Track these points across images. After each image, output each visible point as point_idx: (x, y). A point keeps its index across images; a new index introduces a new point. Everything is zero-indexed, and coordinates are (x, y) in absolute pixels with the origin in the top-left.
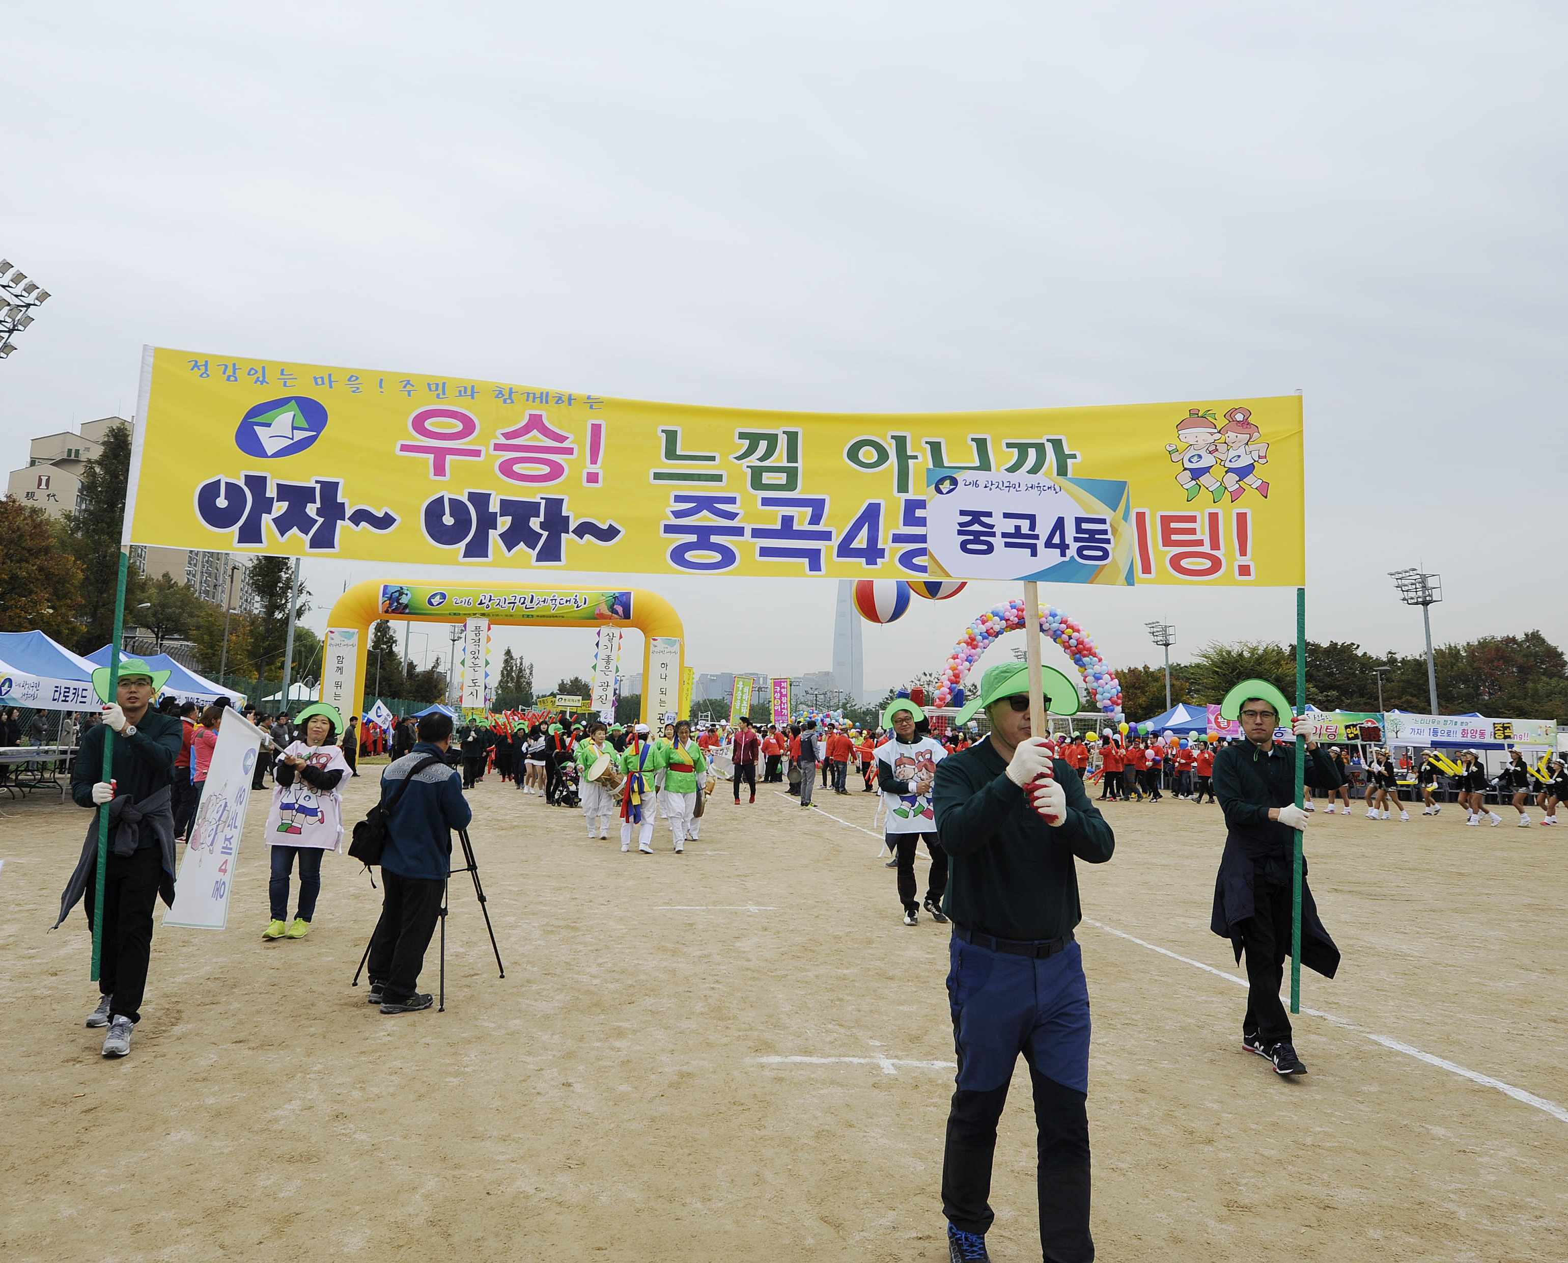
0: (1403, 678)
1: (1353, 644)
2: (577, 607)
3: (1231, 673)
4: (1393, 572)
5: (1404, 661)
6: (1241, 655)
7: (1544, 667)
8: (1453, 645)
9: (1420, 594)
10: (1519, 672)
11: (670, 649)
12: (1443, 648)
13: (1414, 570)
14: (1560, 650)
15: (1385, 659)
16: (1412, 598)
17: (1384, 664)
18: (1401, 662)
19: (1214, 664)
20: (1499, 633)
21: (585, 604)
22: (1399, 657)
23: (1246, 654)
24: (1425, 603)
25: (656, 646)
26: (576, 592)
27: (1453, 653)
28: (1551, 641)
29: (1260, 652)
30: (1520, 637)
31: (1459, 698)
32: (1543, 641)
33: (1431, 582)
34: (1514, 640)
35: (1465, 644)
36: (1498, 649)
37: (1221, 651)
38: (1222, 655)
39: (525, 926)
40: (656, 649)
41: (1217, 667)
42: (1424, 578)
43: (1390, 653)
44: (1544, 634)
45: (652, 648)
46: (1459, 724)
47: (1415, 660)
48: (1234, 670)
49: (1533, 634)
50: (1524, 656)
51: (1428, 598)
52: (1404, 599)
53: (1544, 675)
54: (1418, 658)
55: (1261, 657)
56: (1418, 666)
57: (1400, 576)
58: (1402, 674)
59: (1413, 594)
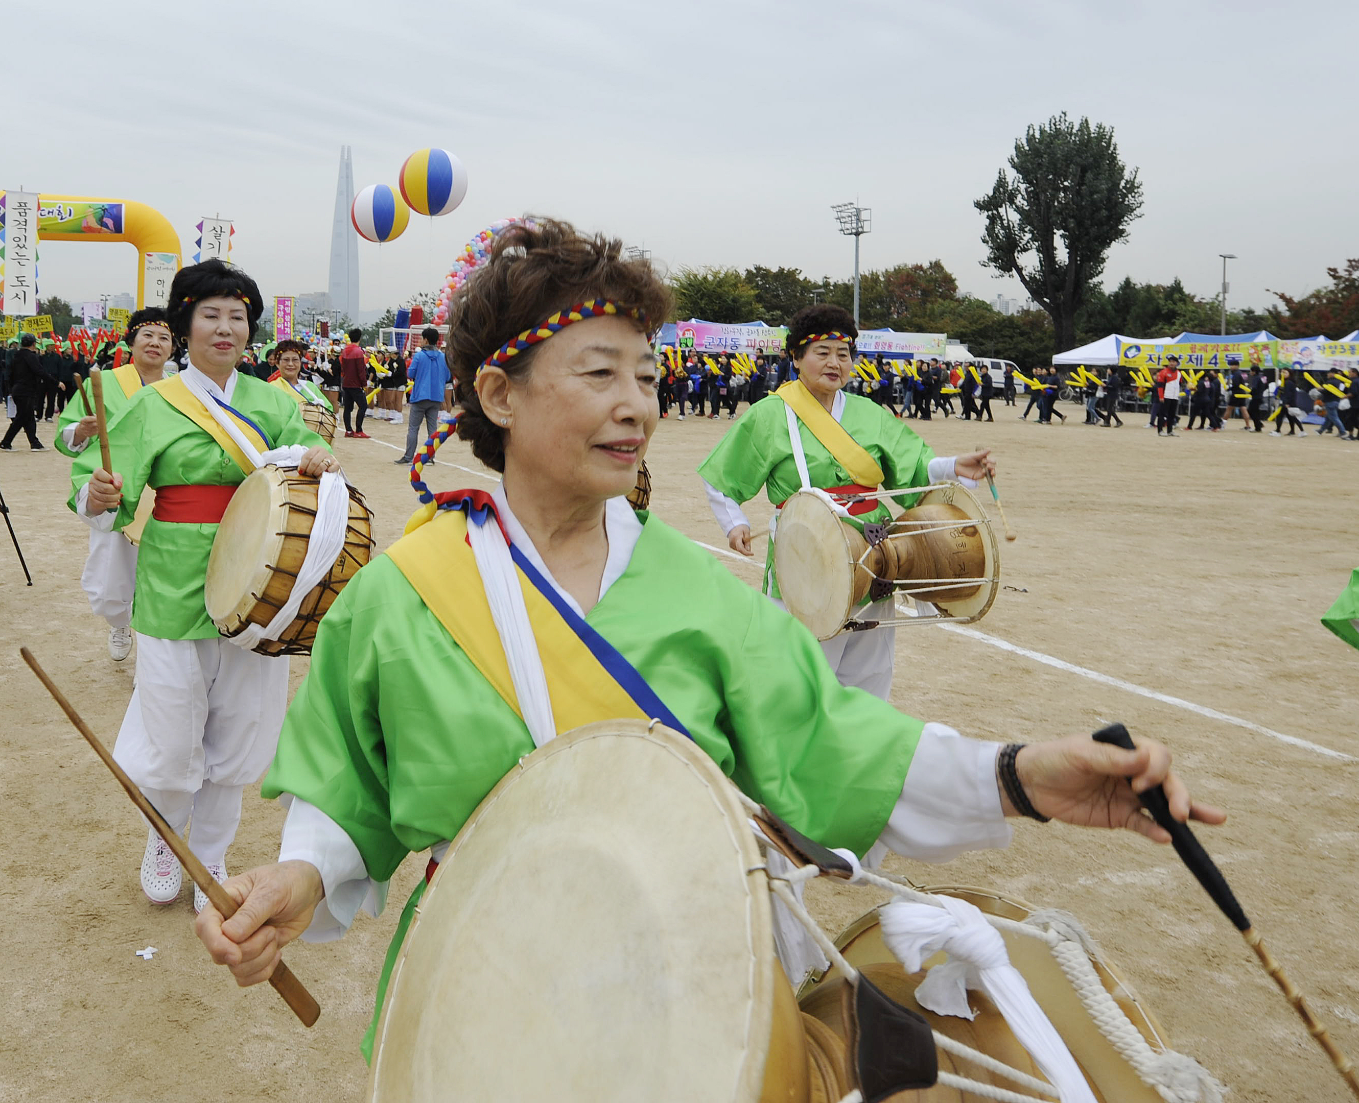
0: (834, 299)
1: (797, 269)
2: (62, 219)
3: (696, 294)
4: (835, 205)
5: (835, 285)
6: (705, 278)
7: (940, 290)
8: (874, 271)
9: (854, 225)
10: (922, 294)
11: (166, 265)
12: (867, 274)
13: (852, 204)
14: (953, 277)
15: (821, 283)
16: (848, 229)
17: (820, 287)
18: (833, 286)
19: (682, 286)
20: (911, 262)
21: (70, 215)
22: (832, 282)
23: (710, 278)
24: (857, 234)
25: (151, 262)
26: (60, 203)
27: (875, 278)
28: (949, 268)
29: (721, 276)
30: (926, 265)
31: (874, 317)
32: (942, 268)
33: (864, 215)
34: (921, 268)
35: (884, 271)
36: (908, 275)
37: (689, 275)
38: (690, 278)
39: (43, 538)
40: (151, 265)
41: (685, 289)
42: (858, 211)
43: (826, 278)
44: (943, 263)
45: (147, 264)
46: (874, 337)
47: (845, 284)
48: (698, 291)
49: (936, 263)
50: (928, 281)
51: (860, 230)
52: (842, 230)
53: (940, 297)
54: (847, 282)
55: (721, 280)
56: (846, 289)
57: (840, 209)
58: (833, 296)
59: (848, 226)
